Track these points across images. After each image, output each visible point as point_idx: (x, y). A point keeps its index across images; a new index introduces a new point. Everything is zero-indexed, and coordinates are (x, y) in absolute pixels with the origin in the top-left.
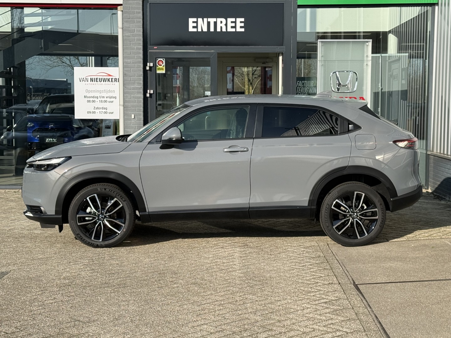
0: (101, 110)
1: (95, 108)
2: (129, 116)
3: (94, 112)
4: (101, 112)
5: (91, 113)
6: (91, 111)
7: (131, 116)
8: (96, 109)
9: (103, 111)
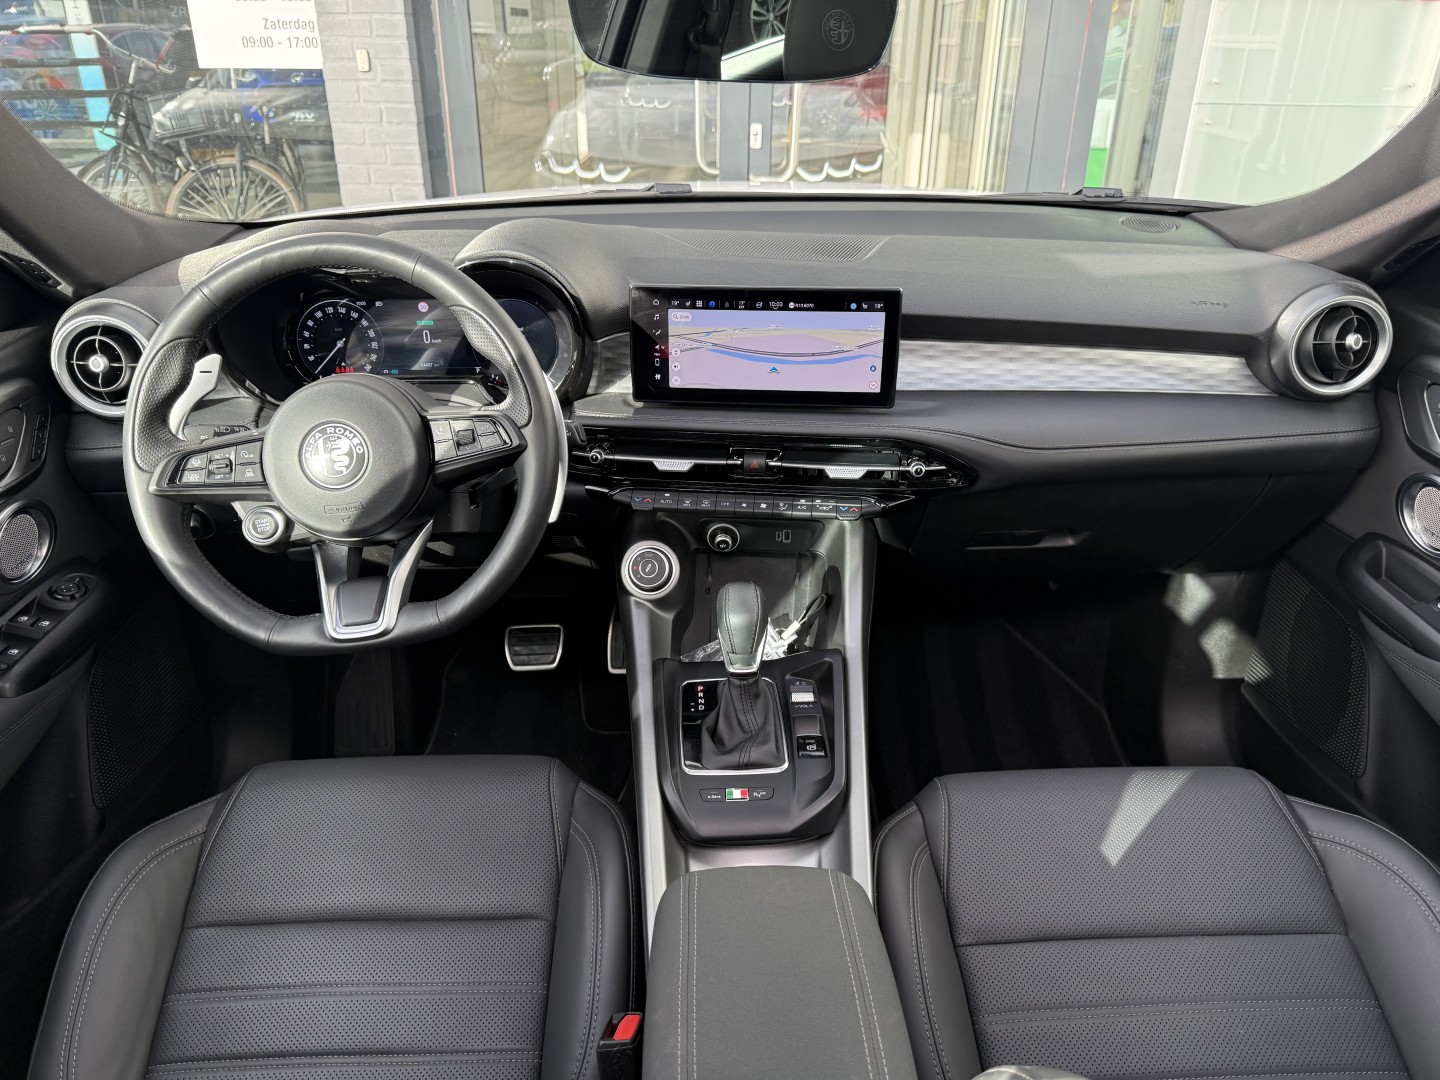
0: (293, 32)
1: (269, 25)
2: (342, 59)
3: (267, 42)
4: (294, 42)
5: (258, 43)
6: (257, 38)
7: (354, 59)
8: (274, 26)
9: (302, 38)
